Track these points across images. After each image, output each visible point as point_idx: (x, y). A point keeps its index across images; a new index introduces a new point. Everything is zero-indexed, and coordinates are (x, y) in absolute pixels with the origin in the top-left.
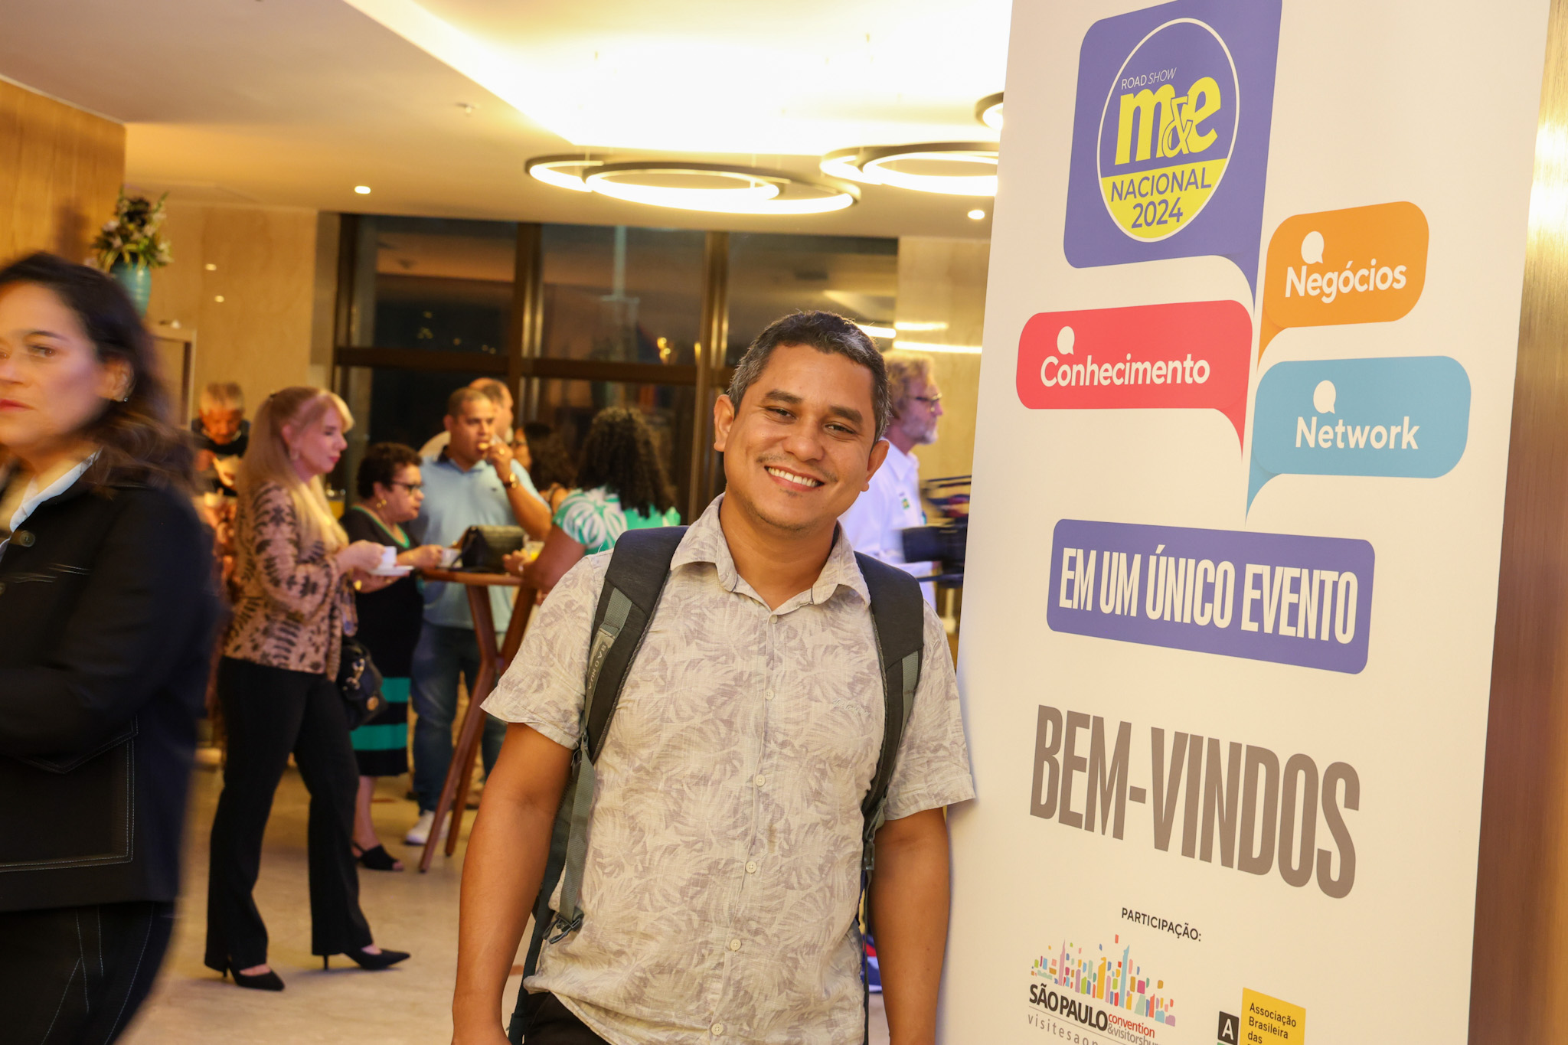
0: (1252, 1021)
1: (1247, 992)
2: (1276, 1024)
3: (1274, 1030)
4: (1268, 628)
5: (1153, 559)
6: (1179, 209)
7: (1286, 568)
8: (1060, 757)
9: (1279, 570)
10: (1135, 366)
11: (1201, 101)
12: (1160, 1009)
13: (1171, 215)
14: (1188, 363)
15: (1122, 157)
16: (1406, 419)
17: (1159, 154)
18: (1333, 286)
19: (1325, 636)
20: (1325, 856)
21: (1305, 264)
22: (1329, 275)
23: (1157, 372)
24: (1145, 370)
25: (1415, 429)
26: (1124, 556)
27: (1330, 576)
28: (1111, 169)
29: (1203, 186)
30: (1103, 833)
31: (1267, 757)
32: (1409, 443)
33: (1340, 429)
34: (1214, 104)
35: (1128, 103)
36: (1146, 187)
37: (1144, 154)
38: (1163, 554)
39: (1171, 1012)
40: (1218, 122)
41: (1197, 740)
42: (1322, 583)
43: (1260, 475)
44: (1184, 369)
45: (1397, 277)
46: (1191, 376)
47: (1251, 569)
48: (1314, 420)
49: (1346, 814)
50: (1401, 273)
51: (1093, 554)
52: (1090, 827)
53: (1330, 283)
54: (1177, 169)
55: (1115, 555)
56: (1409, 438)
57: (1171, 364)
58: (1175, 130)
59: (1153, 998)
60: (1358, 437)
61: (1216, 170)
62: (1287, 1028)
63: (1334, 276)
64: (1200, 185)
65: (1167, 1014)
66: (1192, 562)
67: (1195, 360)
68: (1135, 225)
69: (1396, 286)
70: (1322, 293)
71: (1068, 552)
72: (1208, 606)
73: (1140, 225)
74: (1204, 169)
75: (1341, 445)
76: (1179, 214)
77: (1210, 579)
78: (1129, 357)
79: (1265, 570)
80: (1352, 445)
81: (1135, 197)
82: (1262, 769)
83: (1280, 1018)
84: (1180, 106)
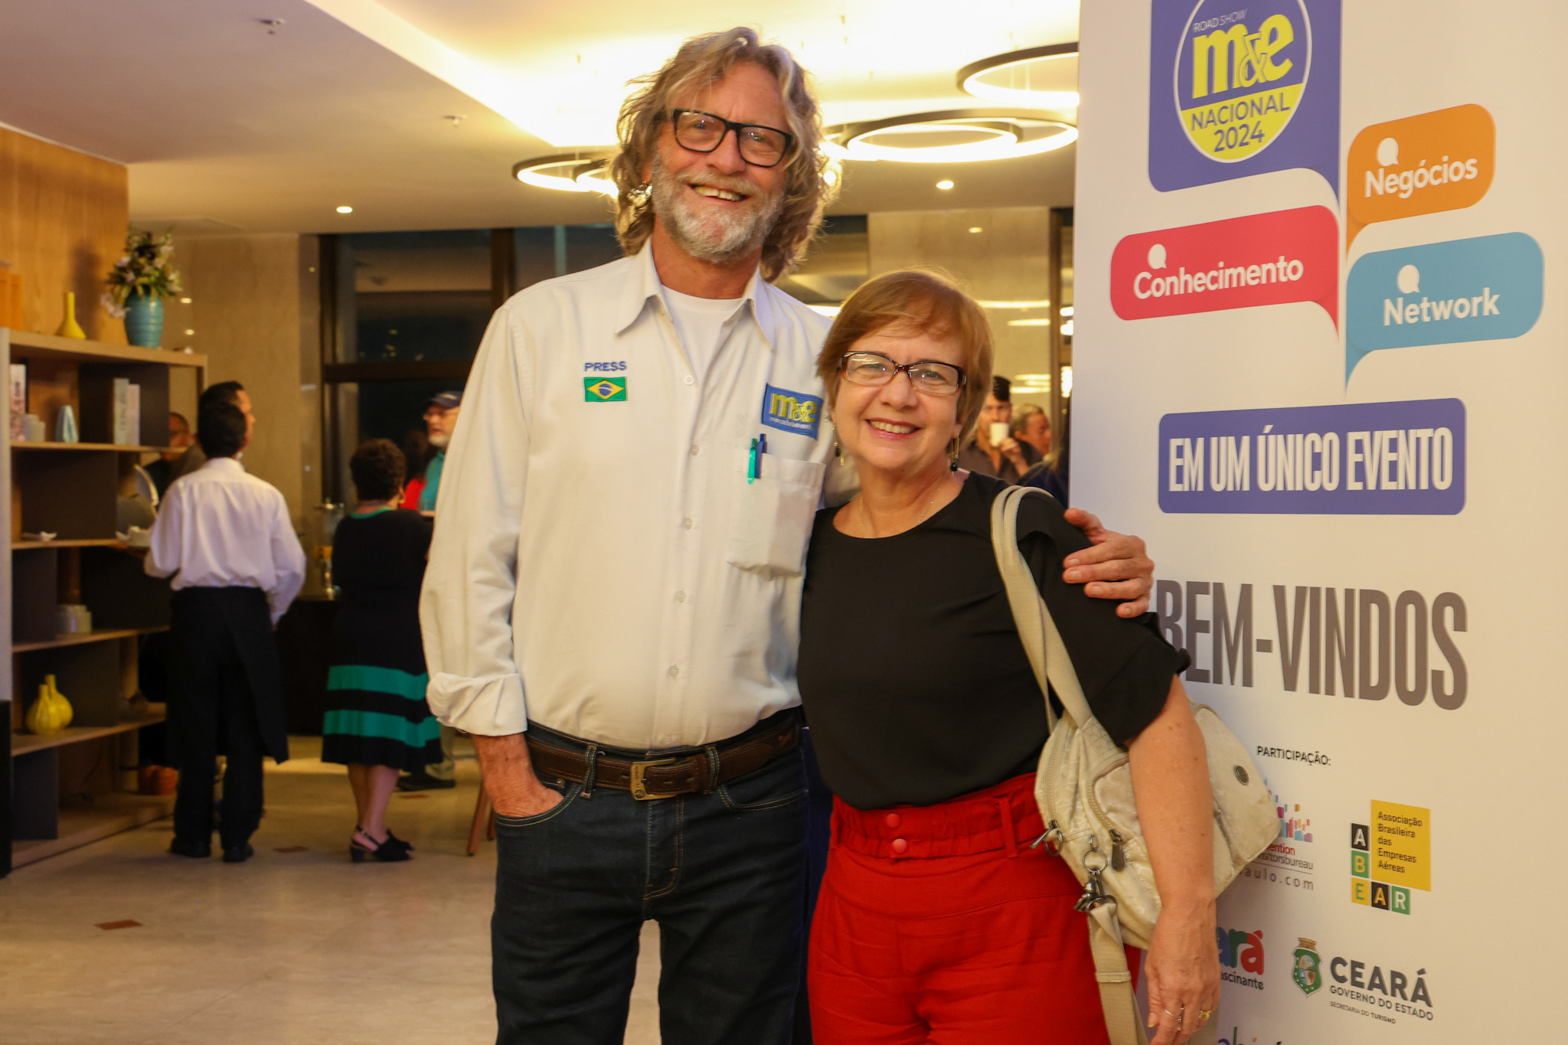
0: (1381, 828)
1: (1374, 803)
2: (1403, 827)
3: (1402, 832)
4: (1372, 486)
5: (1261, 439)
6: (1260, 131)
7: (1384, 432)
8: (1182, 623)
9: (1377, 434)
10: (1228, 272)
11: (1273, 35)
12: (1298, 829)
13: (1253, 137)
14: (1282, 264)
15: (1200, 90)
16: (1487, 291)
17: (1236, 85)
18: (1409, 183)
19: (1424, 486)
20: (1438, 676)
21: (1381, 167)
22: (1405, 174)
23: (1250, 275)
24: (1239, 275)
25: (1496, 297)
26: (1232, 439)
27: (1424, 434)
28: (1189, 102)
29: (1283, 109)
30: (1232, 683)
31: (1379, 598)
32: (1490, 311)
33: (1425, 305)
34: (1286, 37)
35: (1201, 45)
36: (1225, 115)
37: (1220, 86)
38: (1271, 433)
39: (1308, 830)
40: (1293, 52)
41: (1315, 591)
42: (1418, 440)
43: (1355, 353)
44: (1277, 269)
45: (1469, 169)
46: (1285, 275)
47: (1353, 437)
48: (1400, 300)
49: (1455, 637)
50: (1472, 165)
51: (1200, 441)
52: (1218, 680)
53: (1406, 181)
54: (1255, 97)
55: (1223, 439)
56: (1490, 306)
57: (1265, 267)
58: (1249, 63)
59: (1291, 821)
60: (1442, 311)
61: (1294, 95)
62: (1413, 828)
63: (1408, 174)
64: (1279, 107)
65: (1304, 833)
66: (1299, 437)
67: (1288, 260)
68: (1217, 150)
69: (1468, 177)
70: (1400, 191)
71: (1175, 443)
72: (1317, 473)
73: (1222, 149)
74: (1282, 94)
75: (1426, 319)
76: (1260, 136)
77: (1317, 450)
78: (1221, 264)
79: (1364, 436)
80: (1437, 317)
81: (1216, 125)
82: (1374, 609)
83: (1406, 821)
84: (1253, 42)
